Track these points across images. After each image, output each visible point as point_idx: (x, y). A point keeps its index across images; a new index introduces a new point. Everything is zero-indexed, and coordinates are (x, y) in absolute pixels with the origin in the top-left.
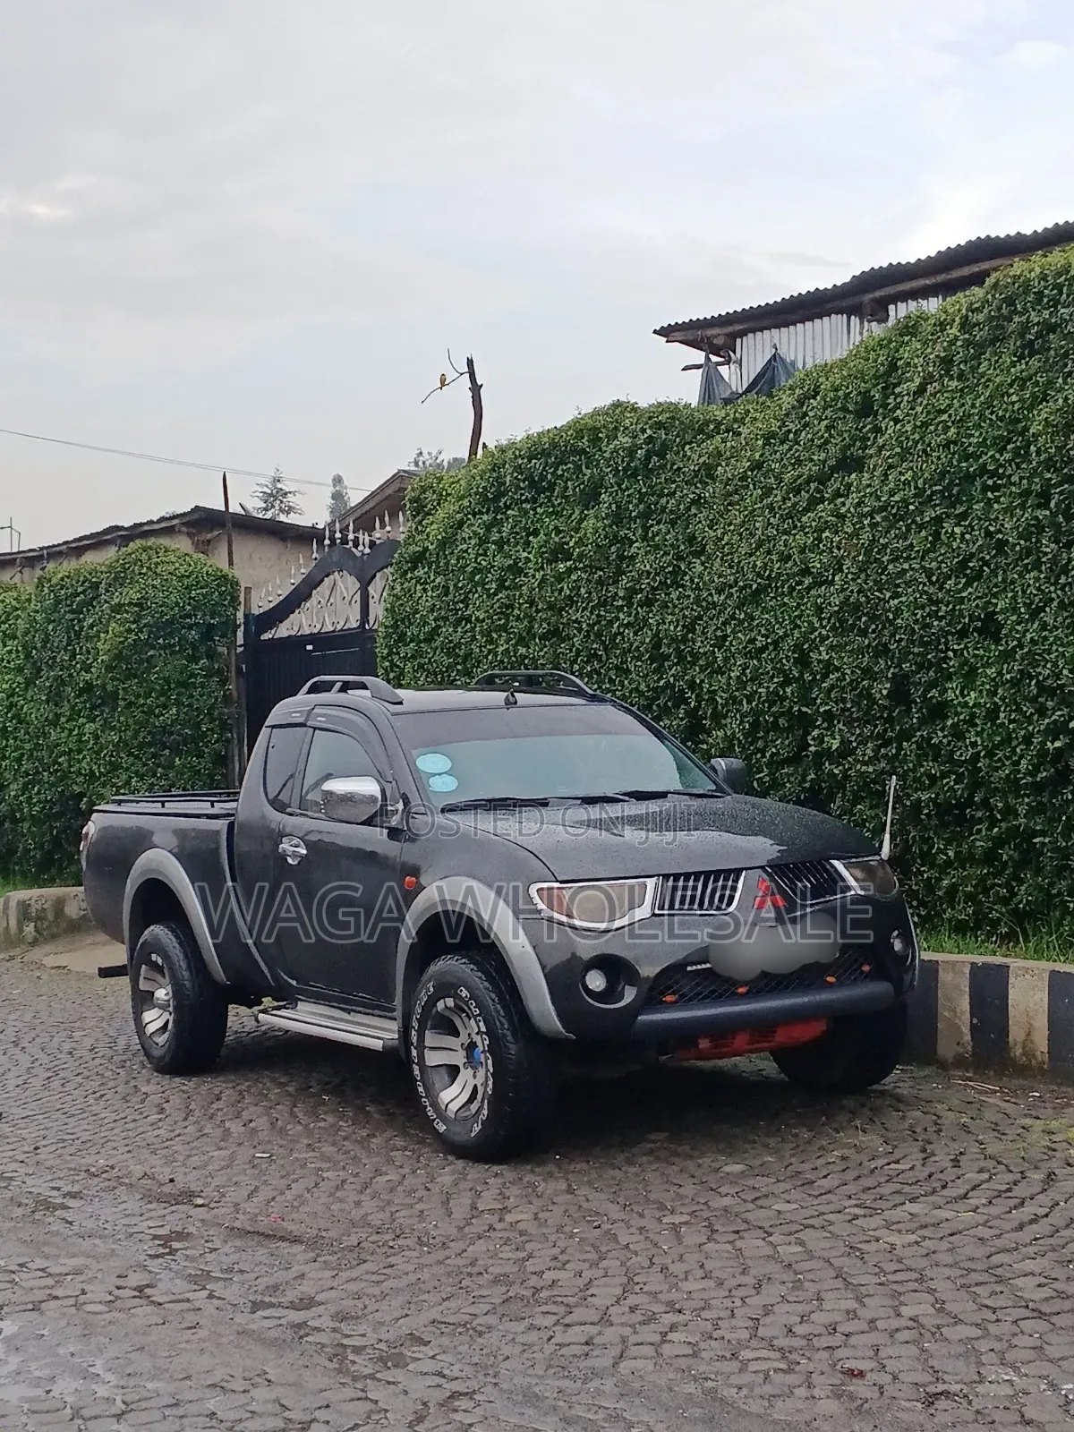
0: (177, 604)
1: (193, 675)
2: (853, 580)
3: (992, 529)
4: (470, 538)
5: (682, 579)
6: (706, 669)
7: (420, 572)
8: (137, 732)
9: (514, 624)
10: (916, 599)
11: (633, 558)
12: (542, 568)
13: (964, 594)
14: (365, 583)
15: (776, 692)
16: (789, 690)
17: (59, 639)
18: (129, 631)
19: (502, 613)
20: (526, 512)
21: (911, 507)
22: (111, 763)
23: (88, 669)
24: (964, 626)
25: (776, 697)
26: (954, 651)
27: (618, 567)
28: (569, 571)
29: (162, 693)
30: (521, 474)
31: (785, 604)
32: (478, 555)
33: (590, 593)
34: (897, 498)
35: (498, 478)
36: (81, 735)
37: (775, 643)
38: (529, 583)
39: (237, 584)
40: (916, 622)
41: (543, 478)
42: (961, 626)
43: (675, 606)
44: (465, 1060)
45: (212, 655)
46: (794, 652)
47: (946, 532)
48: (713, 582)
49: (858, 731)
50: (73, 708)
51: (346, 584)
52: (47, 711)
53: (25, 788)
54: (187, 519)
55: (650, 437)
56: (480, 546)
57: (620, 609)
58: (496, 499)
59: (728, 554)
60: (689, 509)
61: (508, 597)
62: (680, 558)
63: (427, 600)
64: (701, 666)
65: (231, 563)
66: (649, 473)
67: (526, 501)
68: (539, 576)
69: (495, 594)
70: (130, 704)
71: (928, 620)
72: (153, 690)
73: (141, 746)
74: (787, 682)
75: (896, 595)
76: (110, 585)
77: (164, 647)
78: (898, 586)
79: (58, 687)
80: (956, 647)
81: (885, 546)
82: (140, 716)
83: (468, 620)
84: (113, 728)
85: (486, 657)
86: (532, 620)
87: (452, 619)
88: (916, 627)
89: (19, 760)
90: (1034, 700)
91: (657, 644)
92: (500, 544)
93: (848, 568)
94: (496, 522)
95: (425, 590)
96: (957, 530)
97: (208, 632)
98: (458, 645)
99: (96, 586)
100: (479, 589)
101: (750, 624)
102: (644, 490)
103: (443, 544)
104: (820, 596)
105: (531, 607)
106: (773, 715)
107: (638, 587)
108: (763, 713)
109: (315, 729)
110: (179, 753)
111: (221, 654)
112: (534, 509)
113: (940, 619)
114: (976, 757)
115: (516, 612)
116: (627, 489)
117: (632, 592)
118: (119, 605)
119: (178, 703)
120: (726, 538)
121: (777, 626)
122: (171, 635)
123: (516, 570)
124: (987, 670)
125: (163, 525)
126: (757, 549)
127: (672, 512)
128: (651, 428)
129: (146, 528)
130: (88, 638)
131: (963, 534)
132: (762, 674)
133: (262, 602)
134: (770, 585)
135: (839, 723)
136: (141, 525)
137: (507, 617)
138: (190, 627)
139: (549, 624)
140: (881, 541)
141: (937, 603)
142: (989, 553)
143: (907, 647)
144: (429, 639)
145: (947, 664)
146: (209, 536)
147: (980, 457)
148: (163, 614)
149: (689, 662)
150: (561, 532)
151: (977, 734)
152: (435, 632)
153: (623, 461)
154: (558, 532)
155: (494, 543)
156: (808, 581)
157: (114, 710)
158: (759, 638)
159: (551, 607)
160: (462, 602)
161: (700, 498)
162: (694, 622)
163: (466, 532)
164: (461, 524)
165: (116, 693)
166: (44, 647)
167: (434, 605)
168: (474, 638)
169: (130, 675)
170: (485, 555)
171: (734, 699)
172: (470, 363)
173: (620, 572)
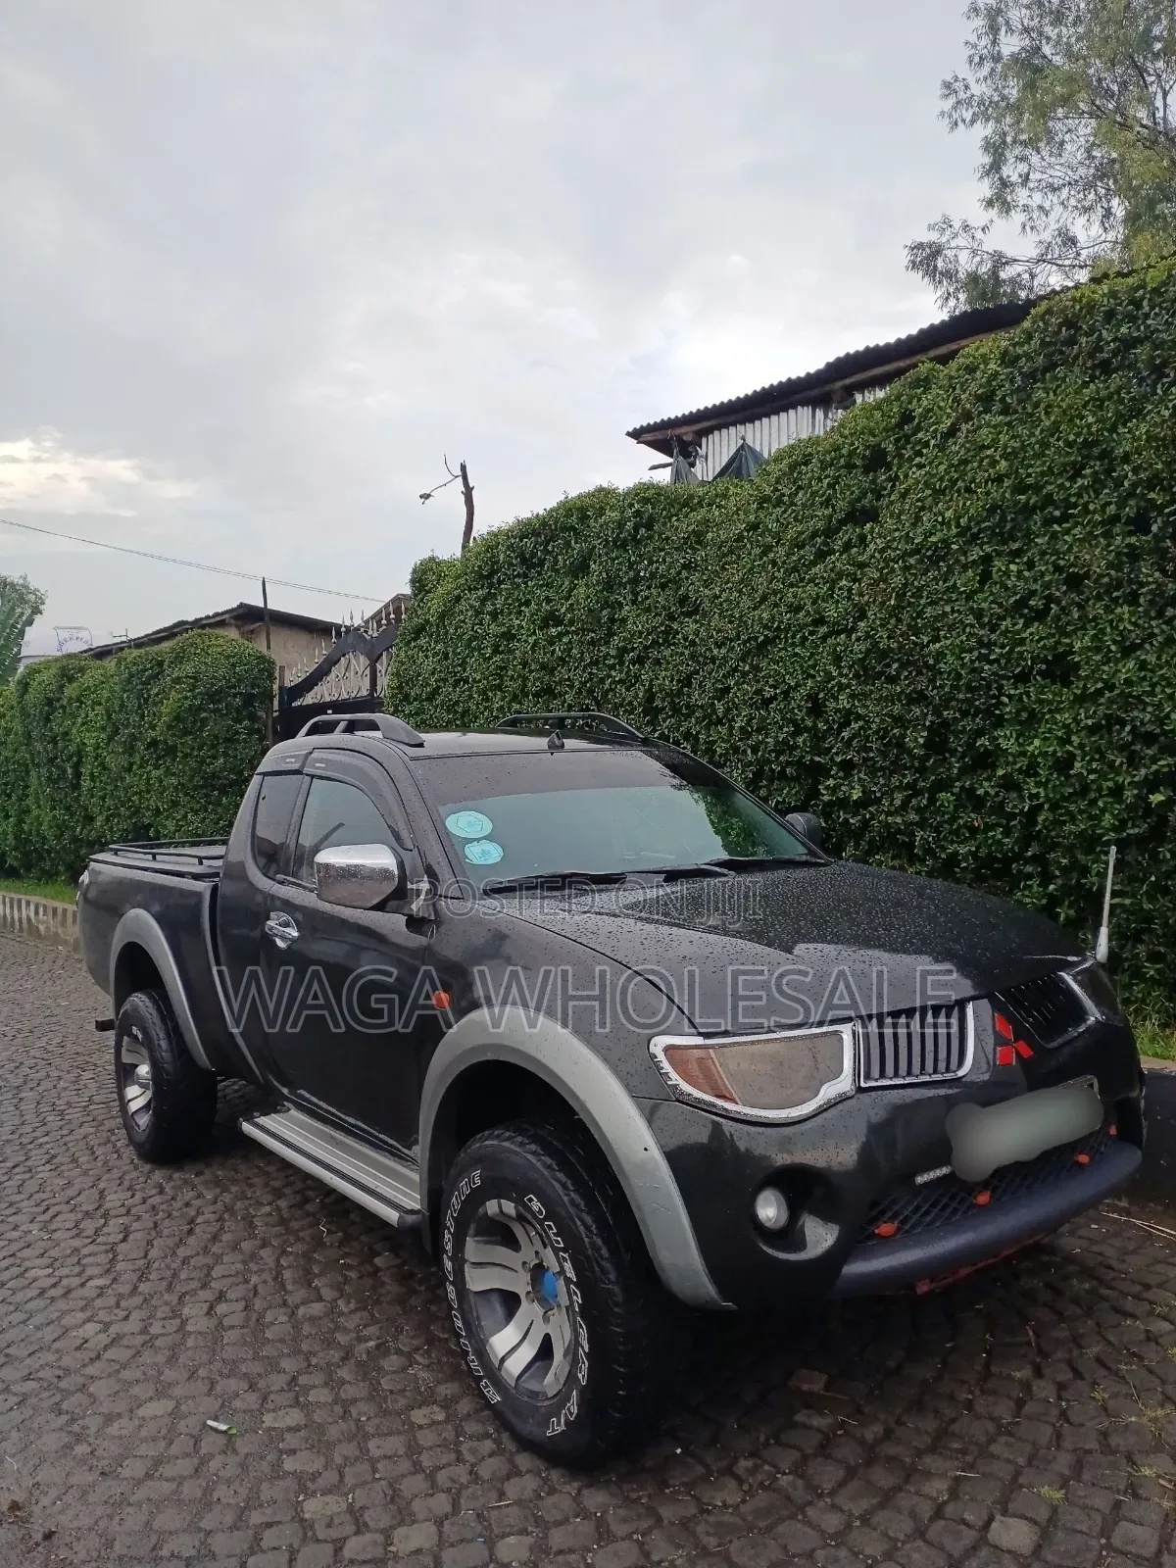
0: (224, 677)
1: (237, 733)
2: (882, 626)
3: (1062, 563)
4: (467, 610)
5: (674, 638)
6: (703, 721)
7: (422, 641)
8: (192, 777)
9: (508, 683)
10: (962, 642)
11: (624, 621)
12: (534, 633)
13: (1024, 635)
14: (374, 660)
15: (785, 742)
16: (800, 740)
17: (132, 703)
18: (186, 698)
19: (497, 674)
20: (519, 586)
21: (955, 547)
22: (172, 801)
23: (153, 728)
24: (1023, 671)
25: (783, 747)
26: (1010, 697)
27: (609, 629)
28: (560, 635)
29: (213, 746)
30: (514, 551)
31: (796, 655)
32: (474, 625)
33: (582, 653)
34: (933, 539)
35: (492, 557)
36: (148, 779)
37: (786, 694)
38: (520, 648)
39: (274, 663)
40: (963, 666)
41: (533, 555)
42: (1019, 669)
43: (669, 663)
44: (530, 1289)
45: (253, 718)
46: (807, 702)
47: (1000, 570)
48: (712, 637)
49: (882, 781)
50: (142, 758)
51: (359, 663)
52: (123, 761)
53: (107, 820)
54: (235, 613)
55: (638, 511)
56: (476, 616)
57: (612, 667)
58: (490, 575)
59: (727, 610)
60: (679, 573)
61: (502, 659)
62: (672, 618)
63: (429, 664)
64: (697, 718)
65: (269, 647)
66: (637, 542)
67: (518, 576)
68: (531, 640)
69: (490, 658)
70: (186, 756)
71: (977, 664)
72: (205, 744)
73: (195, 788)
74: (798, 732)
75: (936, 639)
76: (172, 662)
77: (214, 711)
78: (939, 629)
79: (131, 742)
80: (1012, 692)
81: (920, 589)
82: (194, 765)
83: (466, 681)
84: (174, 774)
85: (483, 713)
86: (525, 679)
87: (451, 681)
88: (963, 672)
89: (103, 798)
90: (1124, 747)
91: (650, 697)
92: (494, 615)
93: (875, 614)
94: (490, 597)
95: (426, 656)
96: (1013, 567)
97: (249, 699)
98: (457, 703)
99: (160, 664)
100: (476, 654)
101: (756, 675)
102: (633, 559)
103: (442, 616)
104: (839, 644)
105: (524, 668)
106: (780, 764)
107: (629, 647)
108: (769, 762)
109: (313, 777)
110: (226, 794)
111: (260, 717)
112: (526, 583)
113: (991, 662)
114: (1036, 810)
115: (510, 673)
116: (617, 558)
117: (623, 651)
118: (179, 678)
119: (226, 755)
120: (724, 595)
121: (787, 677)
122: (219, 701)
123: (509, 636)
124: (1058, 717)
125: (218, 619)
126: (761, 602)
127: (662, 576)
128: (638, 502)
129: (204, 622)
130: (155, 704)
131: (1020, 572)
132: (770, 724)
133: (292, 678)
134: (778, 637)
135: (859, 772)
136: (201, 619)
137: (501, 677)
138: (235, 695)
139: (542, 683)
140: (916, 583)
141: (989, 645)
142: (1058, 590)
143: (950, 692)
144: (431, 698)
145: (1001, 710)
146: (252, 627)
147: (1043, 487)
148: (213, 685)
149: (683, 715)
150: (551, 601)
151: (1038, 784)
152: (436, 692)
153: (613, 532)
154: (548, 600)
155: (489, 613)
156: (824, 630)
157: (174, 760)
158: (767, 688)
159: (543, 667)
160: (459, 665)
161: (691, 562)
162: (689, 677)
163: (463, 605)
164: (458, 599)
165: (175, 747)
166: (120, 711)
167: (435, 669)
168: (471, 697)
169: (185, 733)
170: (481, 624)
171: (736, 750)
172: (463, 468)
173: (611, 634)
